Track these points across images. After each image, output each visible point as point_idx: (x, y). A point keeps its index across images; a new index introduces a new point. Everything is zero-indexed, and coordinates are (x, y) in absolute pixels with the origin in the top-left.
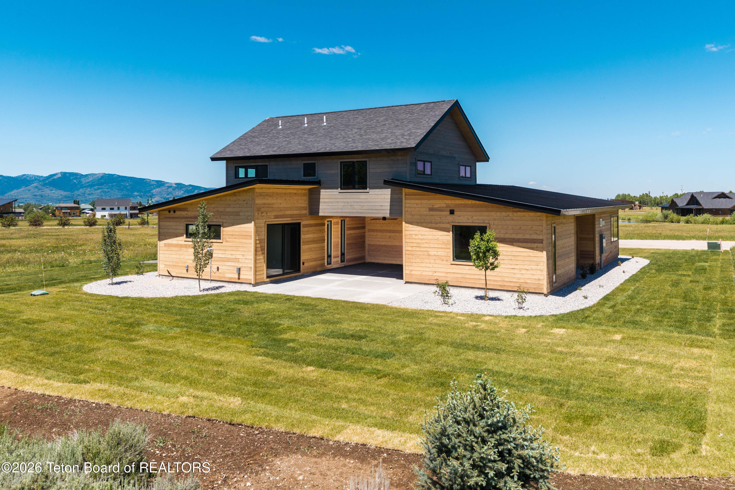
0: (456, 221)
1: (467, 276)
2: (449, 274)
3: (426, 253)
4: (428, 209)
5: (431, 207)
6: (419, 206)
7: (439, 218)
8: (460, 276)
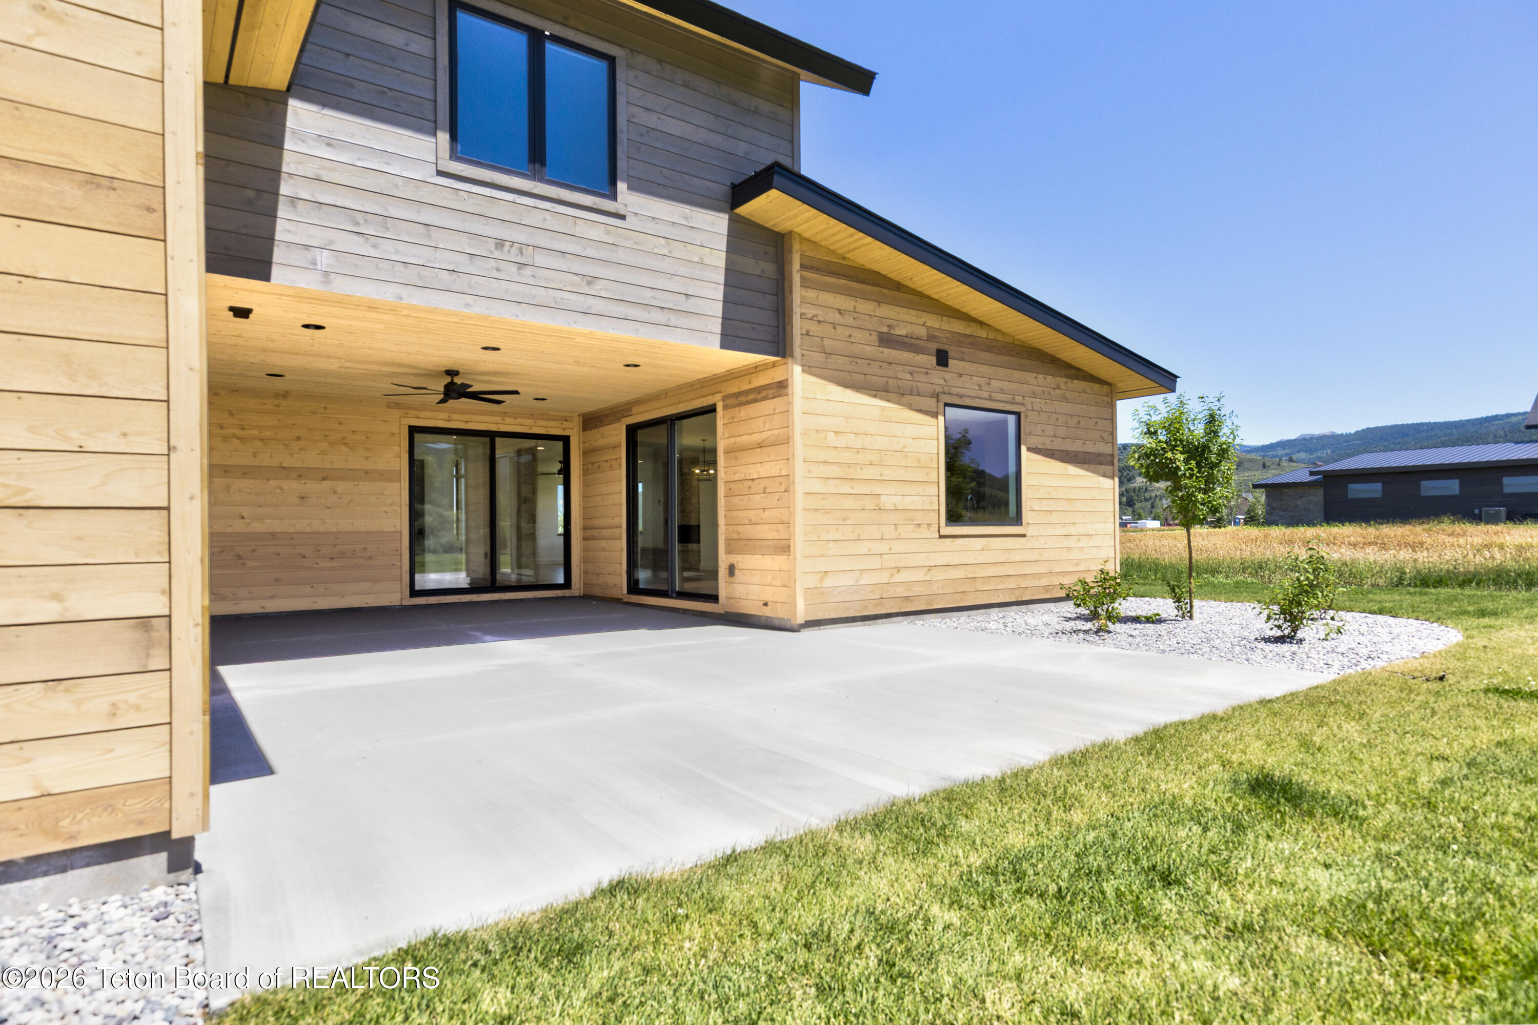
0: (955, 390)
1: (981, 573)
2: (934, 571)
3: (869, 504)
4: (875, 337)
5: (885, 329)
6: (849, 320)
7: (908, 376)
8: (960, 573)
